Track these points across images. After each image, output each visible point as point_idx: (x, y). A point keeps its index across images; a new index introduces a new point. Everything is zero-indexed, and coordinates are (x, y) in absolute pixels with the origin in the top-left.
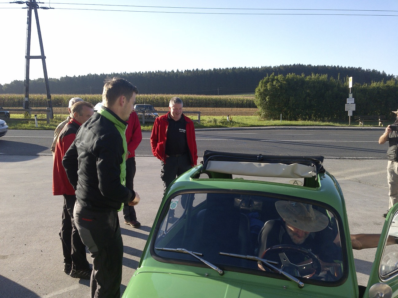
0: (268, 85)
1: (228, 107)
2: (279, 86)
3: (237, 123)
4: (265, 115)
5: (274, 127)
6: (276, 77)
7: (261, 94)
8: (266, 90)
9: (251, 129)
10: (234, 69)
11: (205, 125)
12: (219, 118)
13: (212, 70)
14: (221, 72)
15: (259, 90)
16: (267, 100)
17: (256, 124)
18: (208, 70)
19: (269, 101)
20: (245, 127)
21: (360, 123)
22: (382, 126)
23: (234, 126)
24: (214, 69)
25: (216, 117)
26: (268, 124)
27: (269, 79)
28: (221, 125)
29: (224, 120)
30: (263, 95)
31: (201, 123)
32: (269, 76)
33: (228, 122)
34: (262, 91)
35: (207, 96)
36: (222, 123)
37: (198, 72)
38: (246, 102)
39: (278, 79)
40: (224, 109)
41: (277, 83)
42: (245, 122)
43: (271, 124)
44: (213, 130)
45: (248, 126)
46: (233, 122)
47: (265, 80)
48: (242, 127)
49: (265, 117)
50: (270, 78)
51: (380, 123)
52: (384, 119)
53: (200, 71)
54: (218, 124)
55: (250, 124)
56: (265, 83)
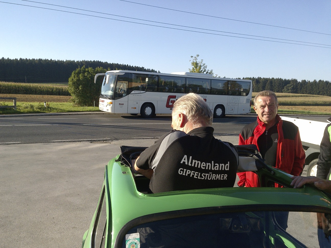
0: (80, 75)
1: (38, 94)
2: (90, 77)
3: (55, 108)
4: (78, 102)
5: (90, 113)
6: (87, 70)
7: (74, 83)
8: (79, 80)
9: (70, 115)
10: (40, 60)
11: (22, 111)
12: (36, 104)
13: (19, 60)
14: (28, 62)
15: (73, 80)
16: (80, 88)
17: (72, 110)
18: (14, 59)
19: (82, 90)
20: (63, 112)
23: (51, 112)
24: (21, 59)
25: (32, 103)
26: (84, 110)
27: (80, 70)
28: (39, 111)
29: (41, 106)
30: (76, 84)
31: (17, 109)
32: (81, 68)
33: (46, 108)
34: (75, 81)
35: (17, 83)
36: (40, 109)
37: (4, 61)
38: (56, 90)
39: (89, 71)
40: (35, 96)
41: (88, 74)
42: (62, 108)
43: (86, 110)
44: (32, 116)
45: (66, 111)
46: (51, 108)
47: (77, 71)
48: (60, 112)
49: (79, 104)
50: (82, 70)
53: (6, 60)
54: (35, 110)
55: (67, 110)
56: (77, 74)
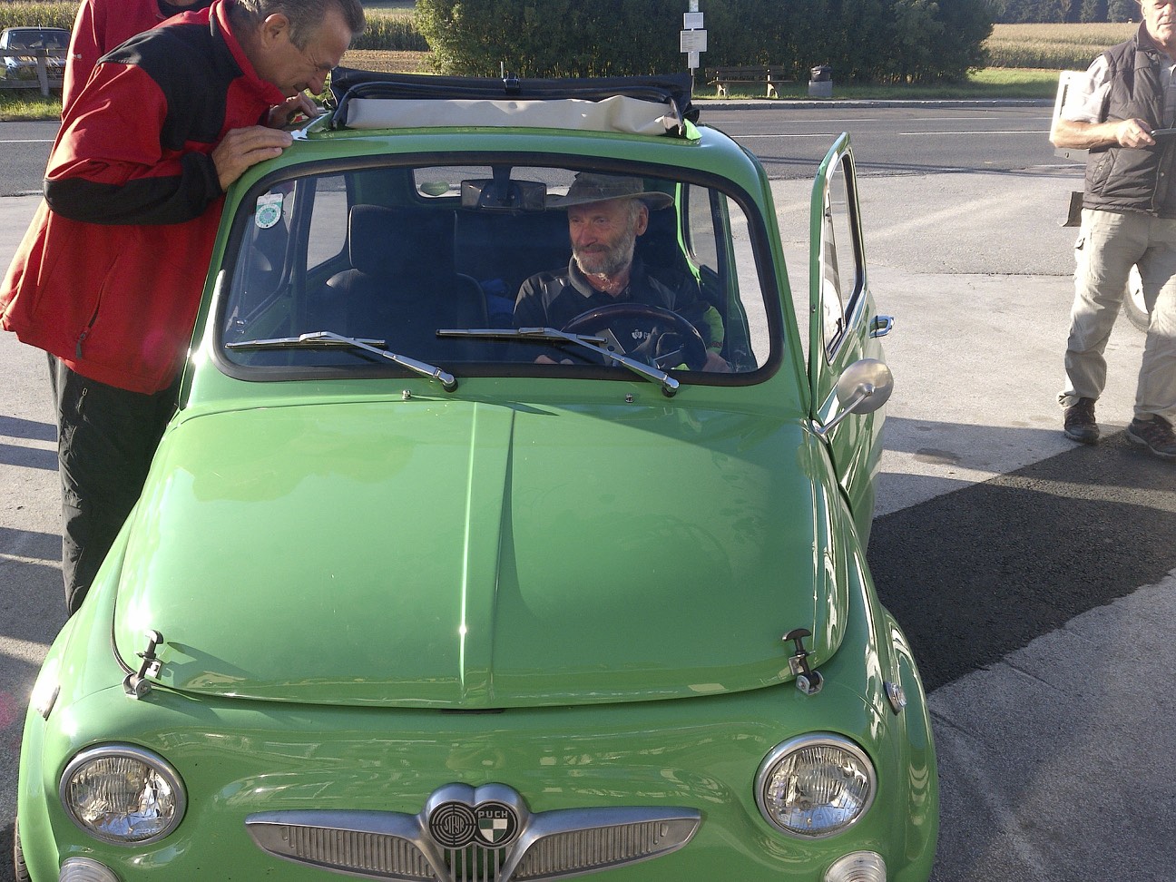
4: (452, 69)
16: (456, 16)
19: (461, 21)
21: (720, 88)
22: (776, 97)
38: (387, 31)
51: (770, 87)
52: (780, 78)
